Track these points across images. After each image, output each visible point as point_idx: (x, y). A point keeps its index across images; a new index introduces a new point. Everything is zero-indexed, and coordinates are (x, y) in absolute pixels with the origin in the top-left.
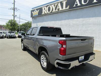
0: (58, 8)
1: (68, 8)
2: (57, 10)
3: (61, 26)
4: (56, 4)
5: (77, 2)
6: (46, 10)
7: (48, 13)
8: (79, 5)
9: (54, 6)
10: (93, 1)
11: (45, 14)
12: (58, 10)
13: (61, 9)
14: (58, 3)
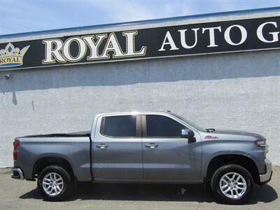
0: (107, 49)
1: (142, 52)
2: (104, 56)
3: (120, 103)
4: (101, 37)
5: (167, 41)
6: (61, 52)
7: (68, 62)
8: (174, 47)
9: (95, 40)
10: (209, 44)
11: (57, 62)
12: (111, 56)
13: (119, 53)
14: (109, 34)
